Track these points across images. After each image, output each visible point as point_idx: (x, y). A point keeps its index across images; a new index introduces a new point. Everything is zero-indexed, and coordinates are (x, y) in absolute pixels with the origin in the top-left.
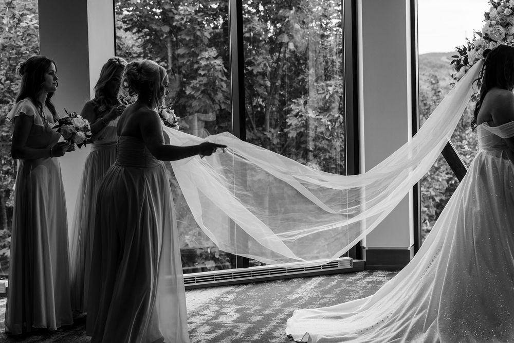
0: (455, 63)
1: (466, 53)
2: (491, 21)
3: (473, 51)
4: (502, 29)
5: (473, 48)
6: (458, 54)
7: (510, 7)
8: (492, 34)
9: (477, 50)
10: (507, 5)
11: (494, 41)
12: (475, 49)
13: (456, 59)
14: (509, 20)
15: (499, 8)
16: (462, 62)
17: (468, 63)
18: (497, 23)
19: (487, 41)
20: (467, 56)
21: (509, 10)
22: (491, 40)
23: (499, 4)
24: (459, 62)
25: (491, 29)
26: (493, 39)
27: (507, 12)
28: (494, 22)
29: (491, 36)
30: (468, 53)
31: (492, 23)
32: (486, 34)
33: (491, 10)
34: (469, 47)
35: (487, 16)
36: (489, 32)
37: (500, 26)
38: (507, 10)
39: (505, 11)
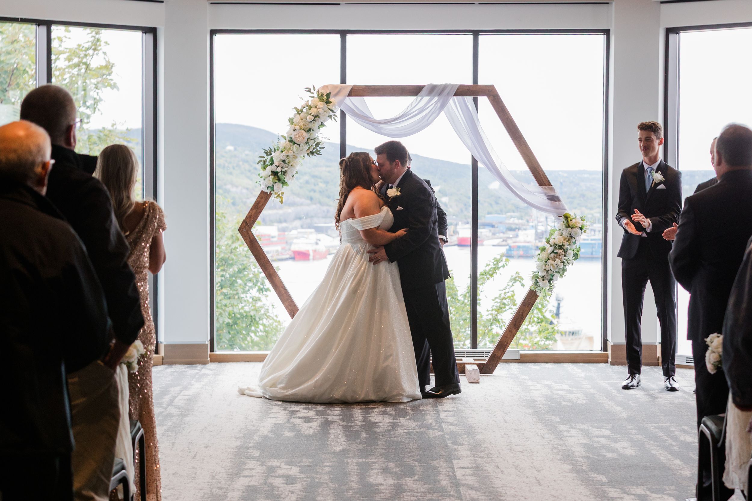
0: (262, 163)
1: (271, 154)
2: (295, 125)
3: (278, 153)
4: (305, 134)
5: (278, 150)
6: (265, 155)
7: (312, 114)
8: (296, 138)
9: (282, 152)
10: (310, 113)
11: (297, 144)
12: (280, 150)
13: (262, 159)
14: (310, 126)
15: (302, 114)
16: (267, 163)
17: (274, 164)
18: (300, 129)
19: (291, 143)
20: (273, 157)
21: (312, 117)
22: (295, 143)
23: (302, 111)
24: (265, 162)
25: (295, 133)
26: (296, 142)
27: (309, 118)
28: (297, 127)
29: (294, 140)
30: (273, 154)
31: (296, 128)
32: (291, 138)
33: (295, 116)
34: (275, 149)
35: (291, 121)
36: (293, 136)
37: (303, 131)
38: (309, 116)
39: (308, 118)
